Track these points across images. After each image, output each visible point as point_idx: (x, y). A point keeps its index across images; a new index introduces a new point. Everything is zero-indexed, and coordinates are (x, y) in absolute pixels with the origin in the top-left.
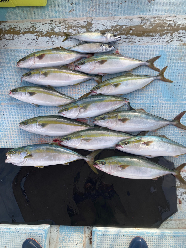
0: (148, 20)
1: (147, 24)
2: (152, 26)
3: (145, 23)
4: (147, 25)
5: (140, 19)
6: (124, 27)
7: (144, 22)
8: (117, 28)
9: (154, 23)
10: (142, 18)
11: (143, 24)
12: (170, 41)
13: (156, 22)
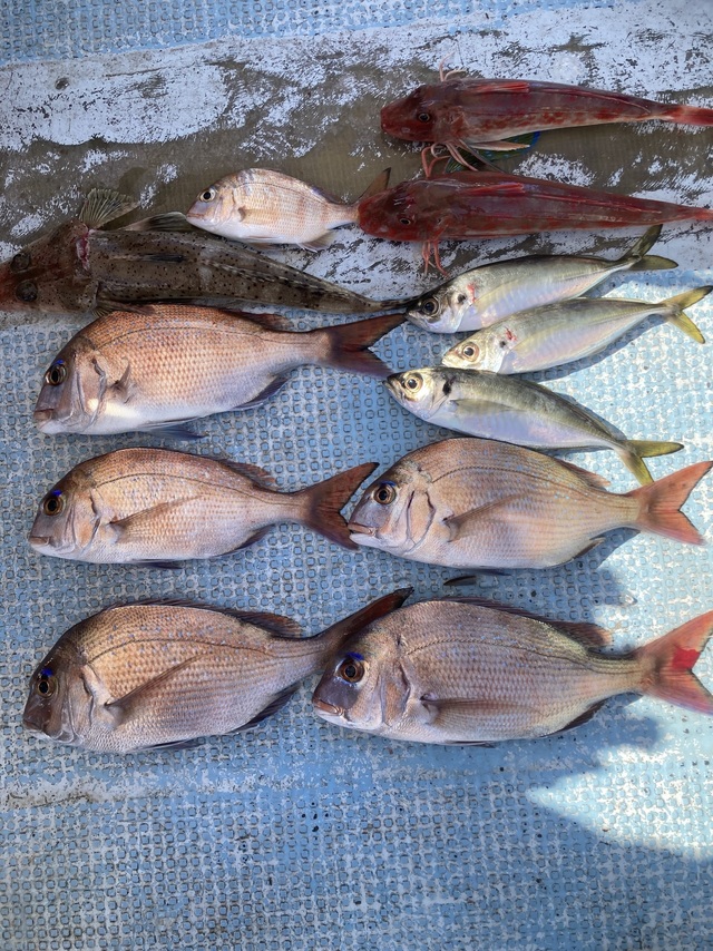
0: (278, 82)
1: (269, 119)
2: (312, 133)
3: (255, 115)
4: (271, 128)
5: (217, 74)
6: (95, 158)
7: (248, 100)
8: (44, 169)
9: (322, 110)
10: (228, 63)
11: (241, 121)
12: (453, 256)
13: (343, 100)
